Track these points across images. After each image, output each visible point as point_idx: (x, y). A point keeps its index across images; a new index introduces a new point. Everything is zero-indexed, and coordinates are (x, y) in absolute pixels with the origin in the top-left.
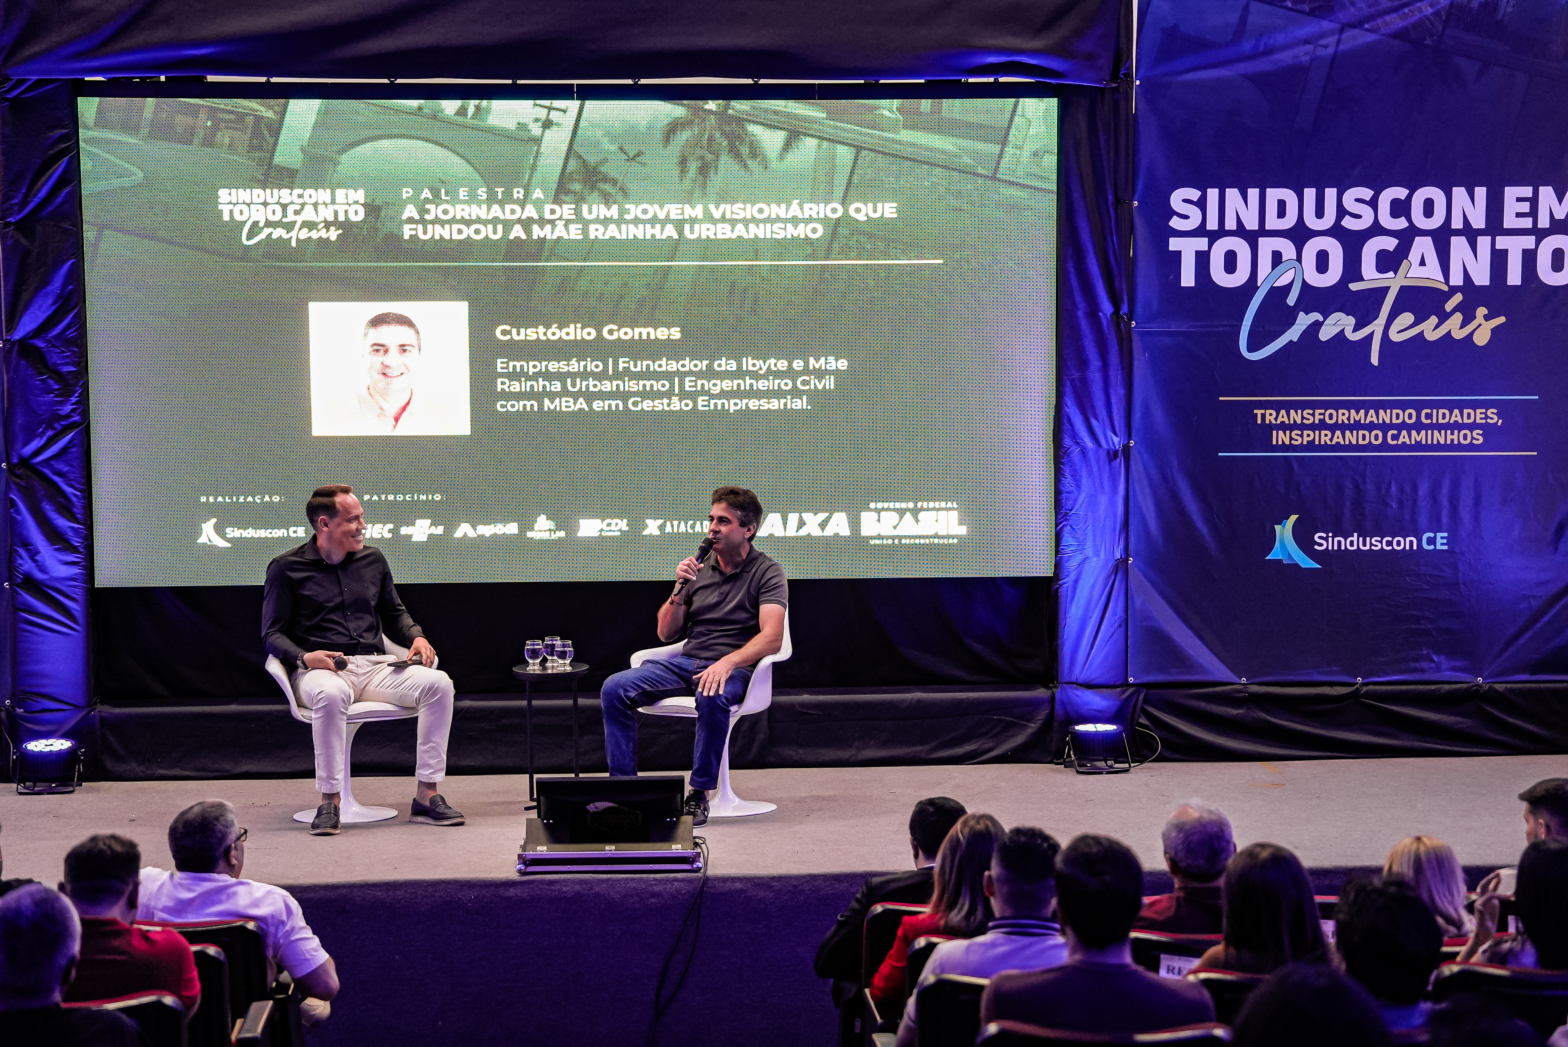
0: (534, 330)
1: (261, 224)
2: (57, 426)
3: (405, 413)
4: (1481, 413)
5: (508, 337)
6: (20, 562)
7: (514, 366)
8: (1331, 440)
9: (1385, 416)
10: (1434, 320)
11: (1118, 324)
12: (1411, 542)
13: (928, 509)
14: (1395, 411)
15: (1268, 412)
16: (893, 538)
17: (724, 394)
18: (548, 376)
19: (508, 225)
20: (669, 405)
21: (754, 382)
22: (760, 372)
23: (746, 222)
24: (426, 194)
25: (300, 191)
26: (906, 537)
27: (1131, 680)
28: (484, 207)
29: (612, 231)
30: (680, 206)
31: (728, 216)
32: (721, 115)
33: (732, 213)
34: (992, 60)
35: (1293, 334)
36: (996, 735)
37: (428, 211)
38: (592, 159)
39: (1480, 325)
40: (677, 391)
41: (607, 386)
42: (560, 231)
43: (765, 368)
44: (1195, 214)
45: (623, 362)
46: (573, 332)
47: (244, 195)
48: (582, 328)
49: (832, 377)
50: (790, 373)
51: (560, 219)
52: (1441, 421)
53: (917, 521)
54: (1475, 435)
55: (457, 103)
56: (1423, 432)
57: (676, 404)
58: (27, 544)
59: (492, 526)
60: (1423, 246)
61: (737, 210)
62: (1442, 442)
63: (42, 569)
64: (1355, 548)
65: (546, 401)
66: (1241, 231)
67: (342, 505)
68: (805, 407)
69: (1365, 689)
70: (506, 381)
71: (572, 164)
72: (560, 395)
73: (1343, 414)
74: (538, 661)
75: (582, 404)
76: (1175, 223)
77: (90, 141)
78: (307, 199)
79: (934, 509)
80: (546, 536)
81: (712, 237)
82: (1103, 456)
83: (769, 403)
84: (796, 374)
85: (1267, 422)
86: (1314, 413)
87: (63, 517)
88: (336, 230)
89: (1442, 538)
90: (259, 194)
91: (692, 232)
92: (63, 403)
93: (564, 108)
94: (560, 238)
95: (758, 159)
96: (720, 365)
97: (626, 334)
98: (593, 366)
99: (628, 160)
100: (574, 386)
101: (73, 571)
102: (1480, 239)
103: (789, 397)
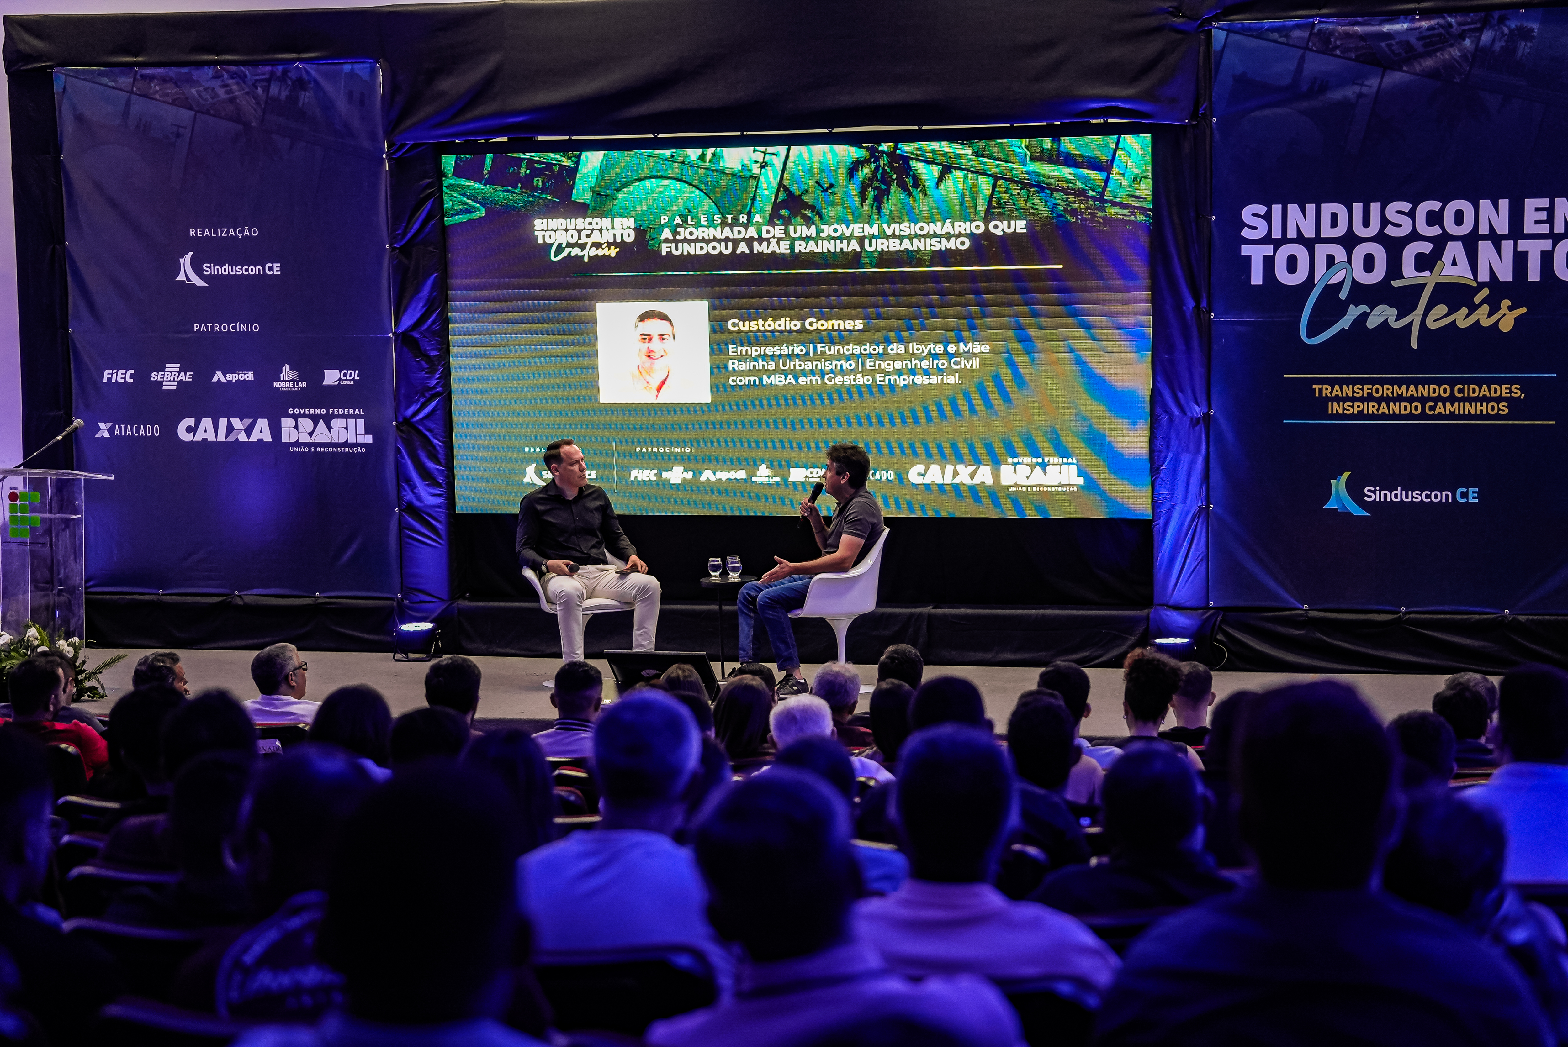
0: (756, 322)
1: (564, 246)
2: (427, 394)
3: (664, 386)
4: (1506, 389)
5: (736, 328)
6: (405, 493)
7: (742, 351)
8: (1378, 410)
9: (1423, 391)
10: (1464, 310)
11: (1199, 315)
13: (1054, 464)
14: (1432, 387)
15: (1325, 387)
16: (1026, 486)
17: (895, 372)
18: (765, 357)
19: (736, 243)
20: (855, 380)
21: (918, 362)
22: (923, 355)
23: (910, 237)
24: (678, 220)
25: (590, 220)
26: (1036, 486)
27: (1211, 604)
28: (719, 229)
29: (812, 246)
30: (862, 226)
31: (897, 233)
32: (892, 155)
33: (900, 230)
34: (1094, 105)
35: (1345, 323)
36: (1104, 645)
37: (679, 234)
38: (796, 191)
39: (1505, 315)
40: (860, 370)
41: (809, 366)
42: (774, 247)
43: (926, 351)
44: (1262, 224)
45: (821, 347)
46: (784, 324)
47: (552, 223)
48: (791, 321)
49: (978, 359)
50: (946, 356)
51: (774, 237)
52: (1471, 395)
53: (1045, 473)
54: (1501, 407)
55: (699, 151)
56: (1456, 404)
57: (861, 380)
58: (408, 481)
59: (727, 472)
60: (1454, 249)
61: (905, 228)
62: (1473, 412)
63: (419, 498)
65: (765, 377)
66: (1300, 239)
67: (566, 454)
68: (957, 382)
69: (1407, 616)
70: (736, 362)
71: (782, 195)
72: (775, 372)
73: (1388, 389)
74: (718, 573)
75: (791, 379)
76: (1246, 233)
77: (450, 187)
78: (594, 226)
79: (1058, 464)
80: (766, 480)
81: (886, 249)
82: (1188, 423)
83: (929, 379)
84: (950, 356)
85: (1324, 395)
86: (1363, 388)
87: (432, 461)
88: (615, 249)
89: (1473, 492)
90: (562, 223)
91: (870, 246)
92: (430, 378)
93: (775, 152)
94: (774, 252)
95: (920, 189)
96: (892, 349)
97: (822, 325)
98: (800, 350)
99: (822, 191)
100: (785, 365)
101: (438, 500)
102: (1504, 243)
103: (945, 374)
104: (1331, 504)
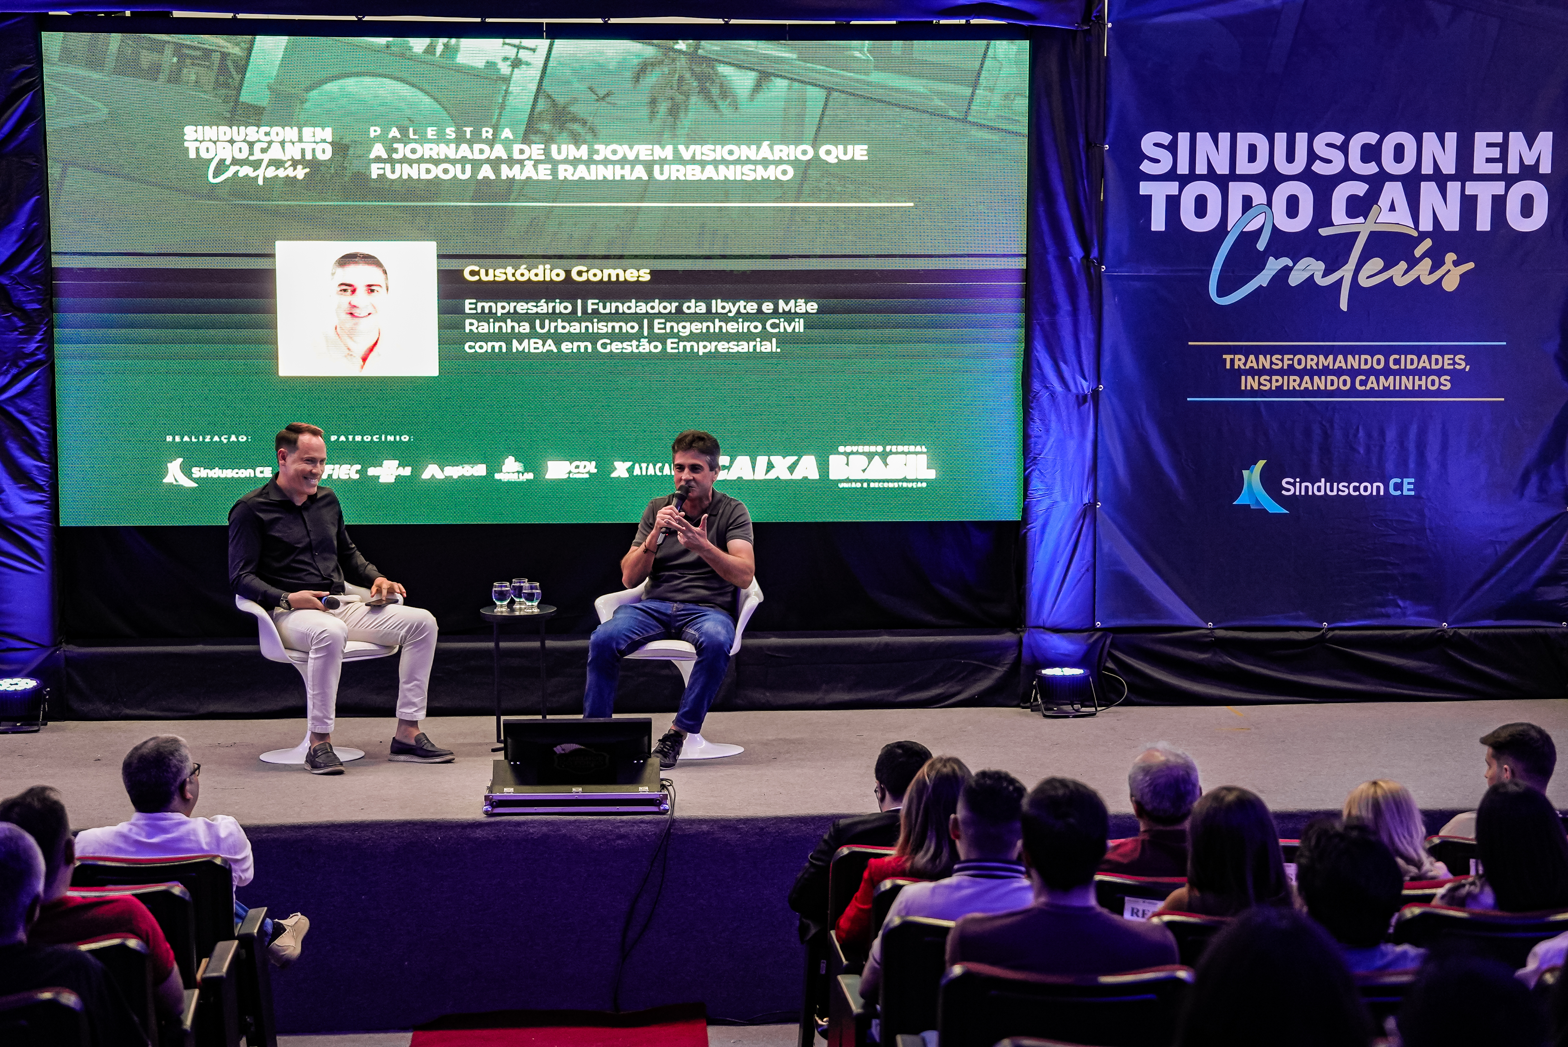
0: (503, 271)
1: (228, 162)
2: (21, 364)
4: (1449, 359)
5: (476, 278)
7: (483, 307)
8: (1300, 385)
9: (1353, 362)
10: (1403, 265)
11: (1088, 268)
12: (1378, 488)
13: (897, 453)
14: (1363, 357)
15: (1237, 357)
16: (862, 481)
17: (692, 337)
18: (516, 316)
19: (477, 165)
20: (638, 347)
21: (723, 324)
22: (730, 314)
23: (715, 163)
24: (394, 132)
25: (267, 129)
26: (874, 481)
27: (1098, 624)
28: (453, 146)
29: (581, 172)
30: (650, 147)
31: (698, 157)
32: (692, 56)
33: (702, 154)
34: (963, 1)
35: (1263, 279)
36: (963, 678)
37: (396, 150)
38: (562, 99)
39: (1449, 271)
40: (646, 334)
41: (575, 328)
42: (529, 171)
43: (734, 310)
44: (1166, 158)
45: (593, 304)
46: (542, 273)
47: (210, 132)
48: (551, 269)
49: (802, 320)
50: (760, 316)
51: (529, 159)
52: (1409, 367)
53: (886, 464)
54: (1442, 381)
55: (425, 42)
56: (1391, 378)
57: (646, 347)
59: (460, 467)
60: (1393, 191)
61: (707, 151)
62: (1410, 387)
63: (9, 509)
64: (1322, 493)
65: (515, 342)
66: (1211, 176)
68: (774, 350)
69: (1331, 634)
70: (474, 322)
71: (542, 105)
72: (529, 336)
74: (505, 603)
75: (550, 345)
76: (1146, 167)
77: (54, 77)
78: (273, 137)
79: (903, 453)
80: (514, 478)
81: (682, 178)
82: (1072, 400)
83: (738, 346)
84: (766, 317)
85: (1236, 367)
86: (1283, 358)
87: (28, 455)
88: (303, 168)
89: (1409, 483)
90: (225, 131)
91: (662, 173)
92: (28, 341)
93: (533, 47)
94: (529, 178)
95: (729, 100)
96: (689, 308)
97: (595, 275)
98: (562, 307)
99: (597, 100)
100: (542, 327)
101: (38, 509)
102: (1450, 184)
103: (758, 340)
104: (1242, 500)
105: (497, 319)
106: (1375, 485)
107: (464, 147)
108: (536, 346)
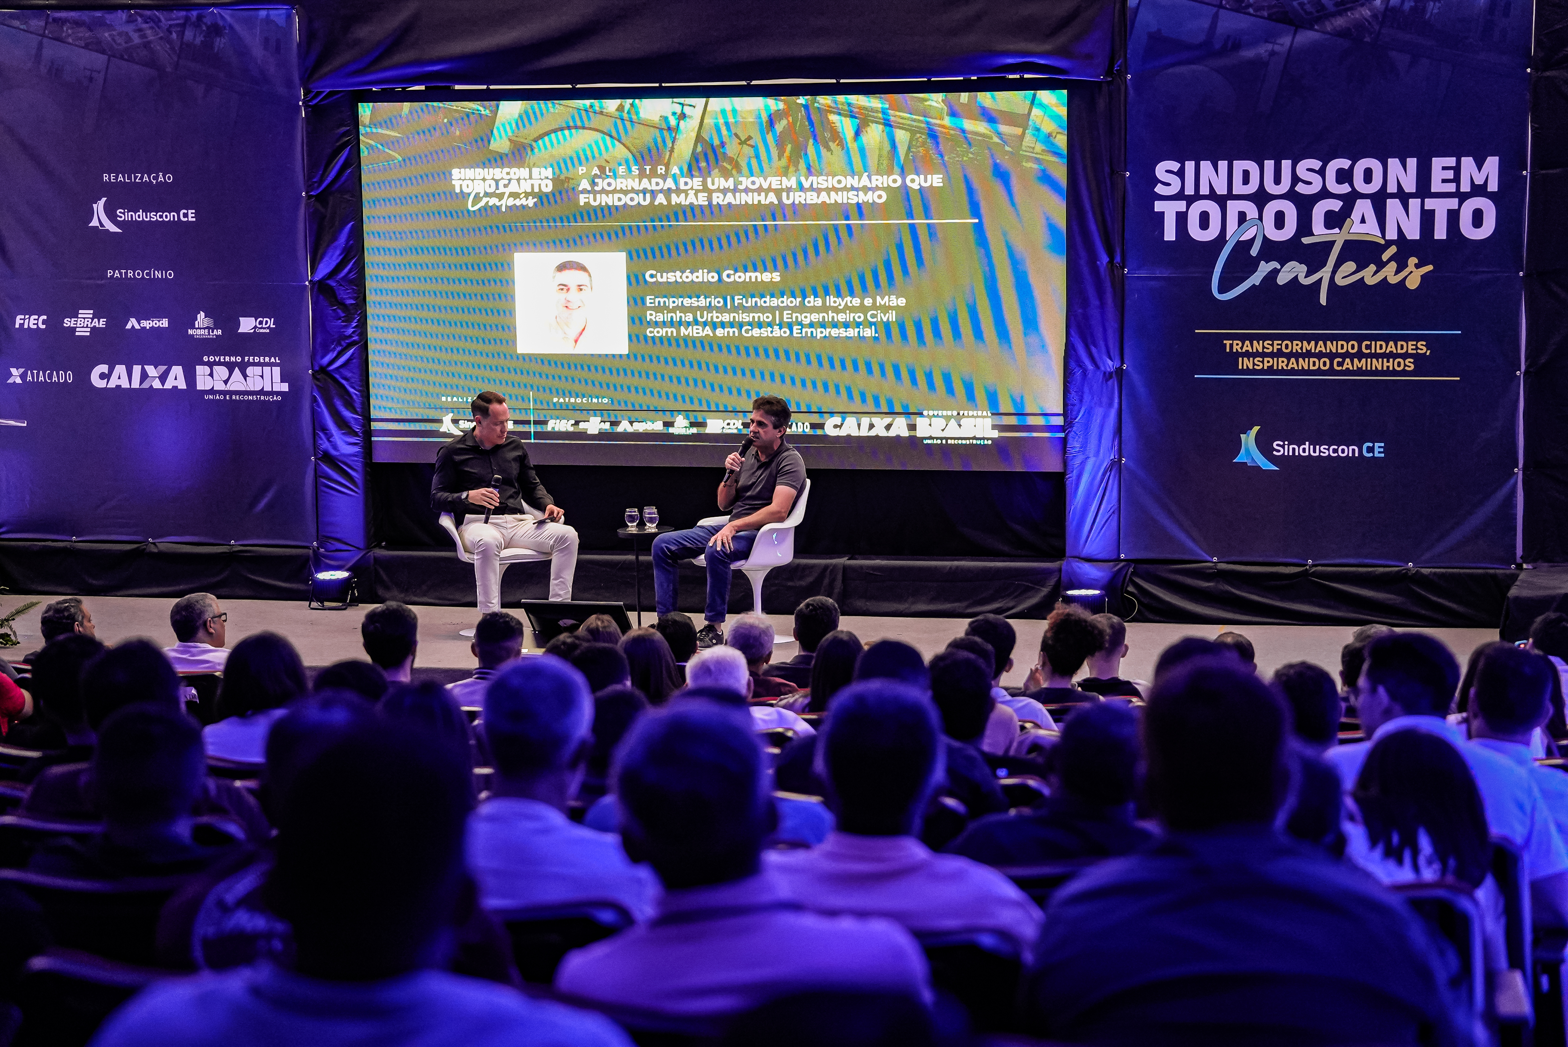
0: (673, 274)
1: (481, 195)
2: (343, 343)
4: (1412, 345)
5: (654, 280)
6: (321, 442)
7: (659, 302)
8: (1287, 366)
9: (1331, 347)
10: (1372, 268)
11: (1113, 271)
12: (1354, 450)
13: (968, 416)
14: (1340, 343)
15: (1235, 342)
16: (941, 439)
17: (811, 325)
18: (683, 309)
19: (653, 194)
20: (772, 332)
21: (835, 315)
22: (840, 307)
23: (828, 190)
24: (596, 171)
25: (508, 170)
26: (951, 438)
27: (1122, 556)
28: (637, 180)
29: (729, 198)
30: (779, 178)
31: (815, 186)
32: (809, 108)
33: (818, 183)
34: (1010, 61)
35: (1256, 279)
36: (1017, 596)
37: (597, 184)
38: (715, 143)
39: (1412, 272)
41: (726, 317)
42: (691, 199)
43: (843, 304)
44: (1175, 182)
45: (738, 299)
46: (702, 276)
47: (469, 173)
48: (708, 273)
49: (894, 312)
50: (863, 309)
51: (692, 189)
52: (1378, 351)
53: (960, 426)
54: (1407, 363)
55: (617, 102)
56: (1364, 360)
57: (777, 332)
58: (324, 429)
60: (1362, 207)
61: (822, 181)
62: (1380, 368)
63: (335, 447)
64: (1307, 454)
65: (682, 328)
66: (1212, 195)
68: (873, 335)
69: (1314, 569)
70: (654, 313)
71: (700, 147)
72: (692, 324)
74: (635, 524)
75: (708, 331)
76: (1159, 189)
77: (367, 135)
78: (512, 176)
79: (973, 416)
81: (803, 202)
82: (1101, 376)
83: (846, 332)
84: (867, 309)
85: (1235, 350)
86: (1273, 343)
87: (348, 410)
88: (533, 199)
89: (1379, 447)
90: (480, 172)
91: (788, 198)
92: (346, 327)
93: (694, 104)
94: (691, 204)
95: (837, 142)
96: (809, 302)
97: (740, 277)
98: (717, 302)
99: (741, 144)
100: (702, 317)
101: (356, 449)
102: (1411, 201)
103: (861, 327)
105: (669, 311)
106: (1351, 448)
107: (645, 181)
108: (698, 331)
